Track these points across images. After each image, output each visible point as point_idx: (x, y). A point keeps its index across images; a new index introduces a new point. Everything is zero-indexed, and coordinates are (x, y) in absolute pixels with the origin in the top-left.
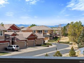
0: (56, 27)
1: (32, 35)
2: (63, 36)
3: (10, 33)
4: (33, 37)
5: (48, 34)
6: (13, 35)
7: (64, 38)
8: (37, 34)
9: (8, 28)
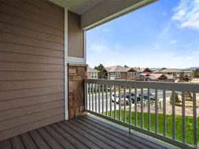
0: (187, 70)
1: (162, 76)
2: (194, 77)
3: (145, 74)
4: (163, 78)
5: (178, 76)
6: (147, 75)
7: (196, 79)
8: (167, 75)
9: (142, 70)
